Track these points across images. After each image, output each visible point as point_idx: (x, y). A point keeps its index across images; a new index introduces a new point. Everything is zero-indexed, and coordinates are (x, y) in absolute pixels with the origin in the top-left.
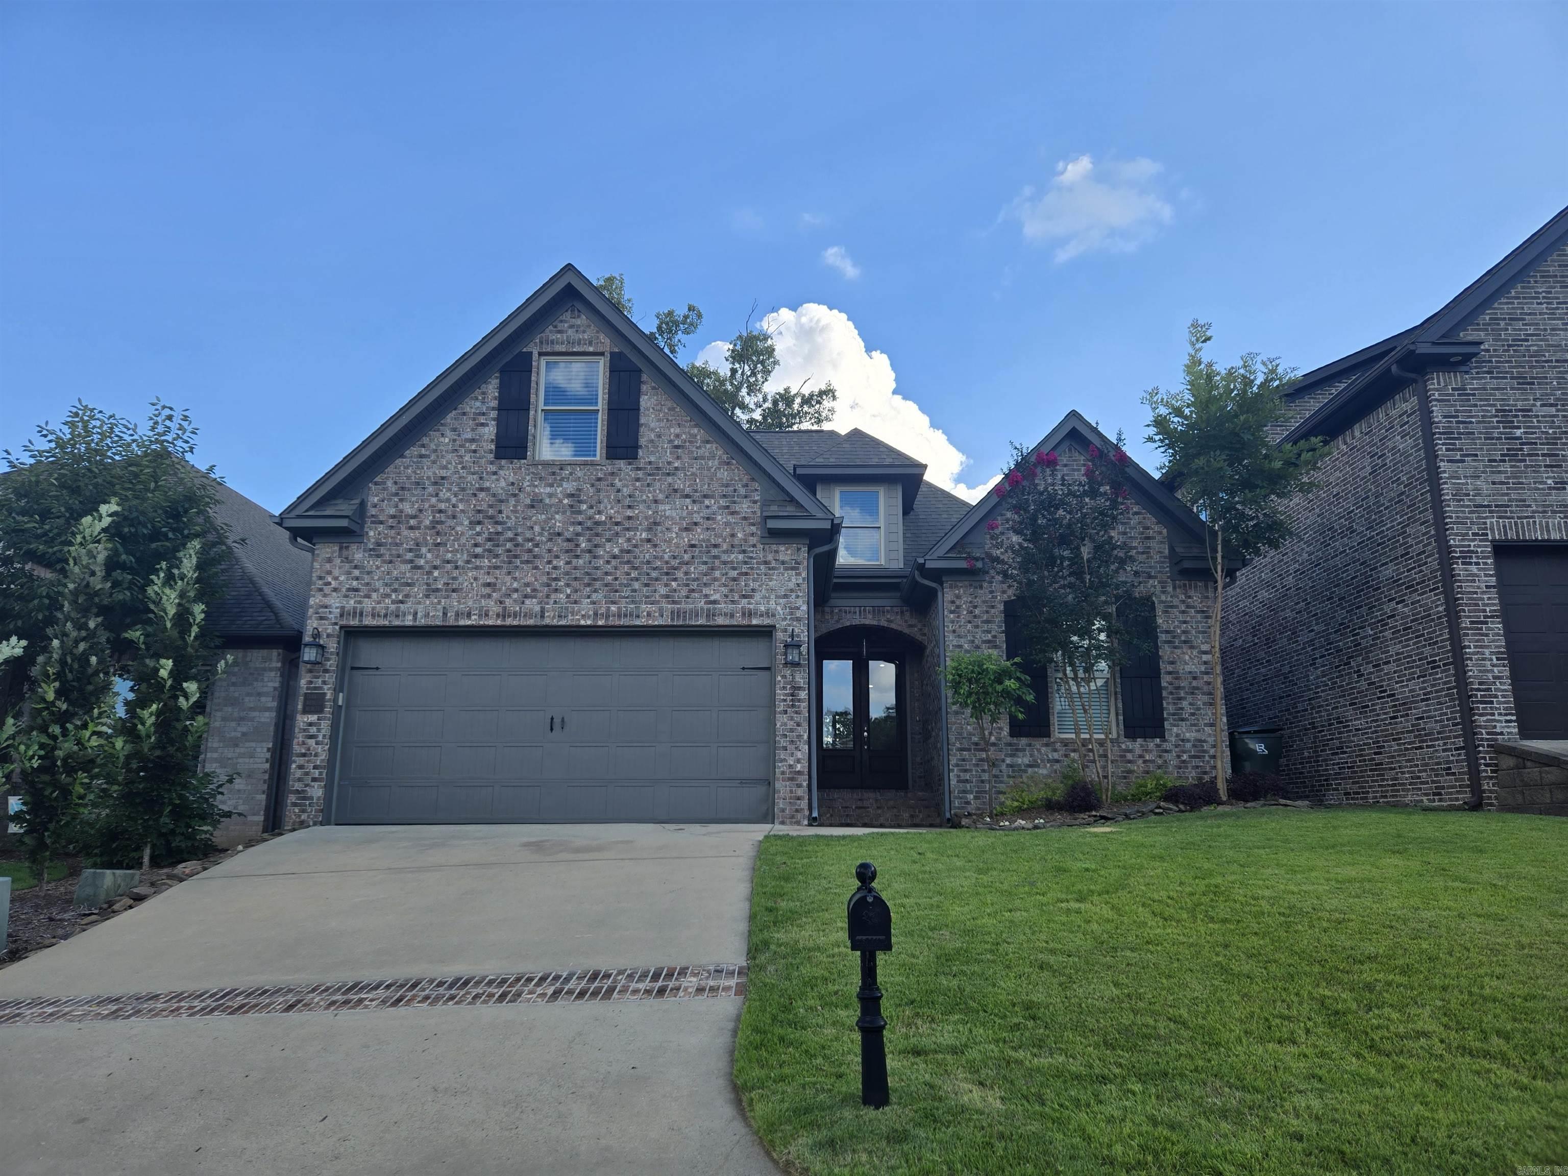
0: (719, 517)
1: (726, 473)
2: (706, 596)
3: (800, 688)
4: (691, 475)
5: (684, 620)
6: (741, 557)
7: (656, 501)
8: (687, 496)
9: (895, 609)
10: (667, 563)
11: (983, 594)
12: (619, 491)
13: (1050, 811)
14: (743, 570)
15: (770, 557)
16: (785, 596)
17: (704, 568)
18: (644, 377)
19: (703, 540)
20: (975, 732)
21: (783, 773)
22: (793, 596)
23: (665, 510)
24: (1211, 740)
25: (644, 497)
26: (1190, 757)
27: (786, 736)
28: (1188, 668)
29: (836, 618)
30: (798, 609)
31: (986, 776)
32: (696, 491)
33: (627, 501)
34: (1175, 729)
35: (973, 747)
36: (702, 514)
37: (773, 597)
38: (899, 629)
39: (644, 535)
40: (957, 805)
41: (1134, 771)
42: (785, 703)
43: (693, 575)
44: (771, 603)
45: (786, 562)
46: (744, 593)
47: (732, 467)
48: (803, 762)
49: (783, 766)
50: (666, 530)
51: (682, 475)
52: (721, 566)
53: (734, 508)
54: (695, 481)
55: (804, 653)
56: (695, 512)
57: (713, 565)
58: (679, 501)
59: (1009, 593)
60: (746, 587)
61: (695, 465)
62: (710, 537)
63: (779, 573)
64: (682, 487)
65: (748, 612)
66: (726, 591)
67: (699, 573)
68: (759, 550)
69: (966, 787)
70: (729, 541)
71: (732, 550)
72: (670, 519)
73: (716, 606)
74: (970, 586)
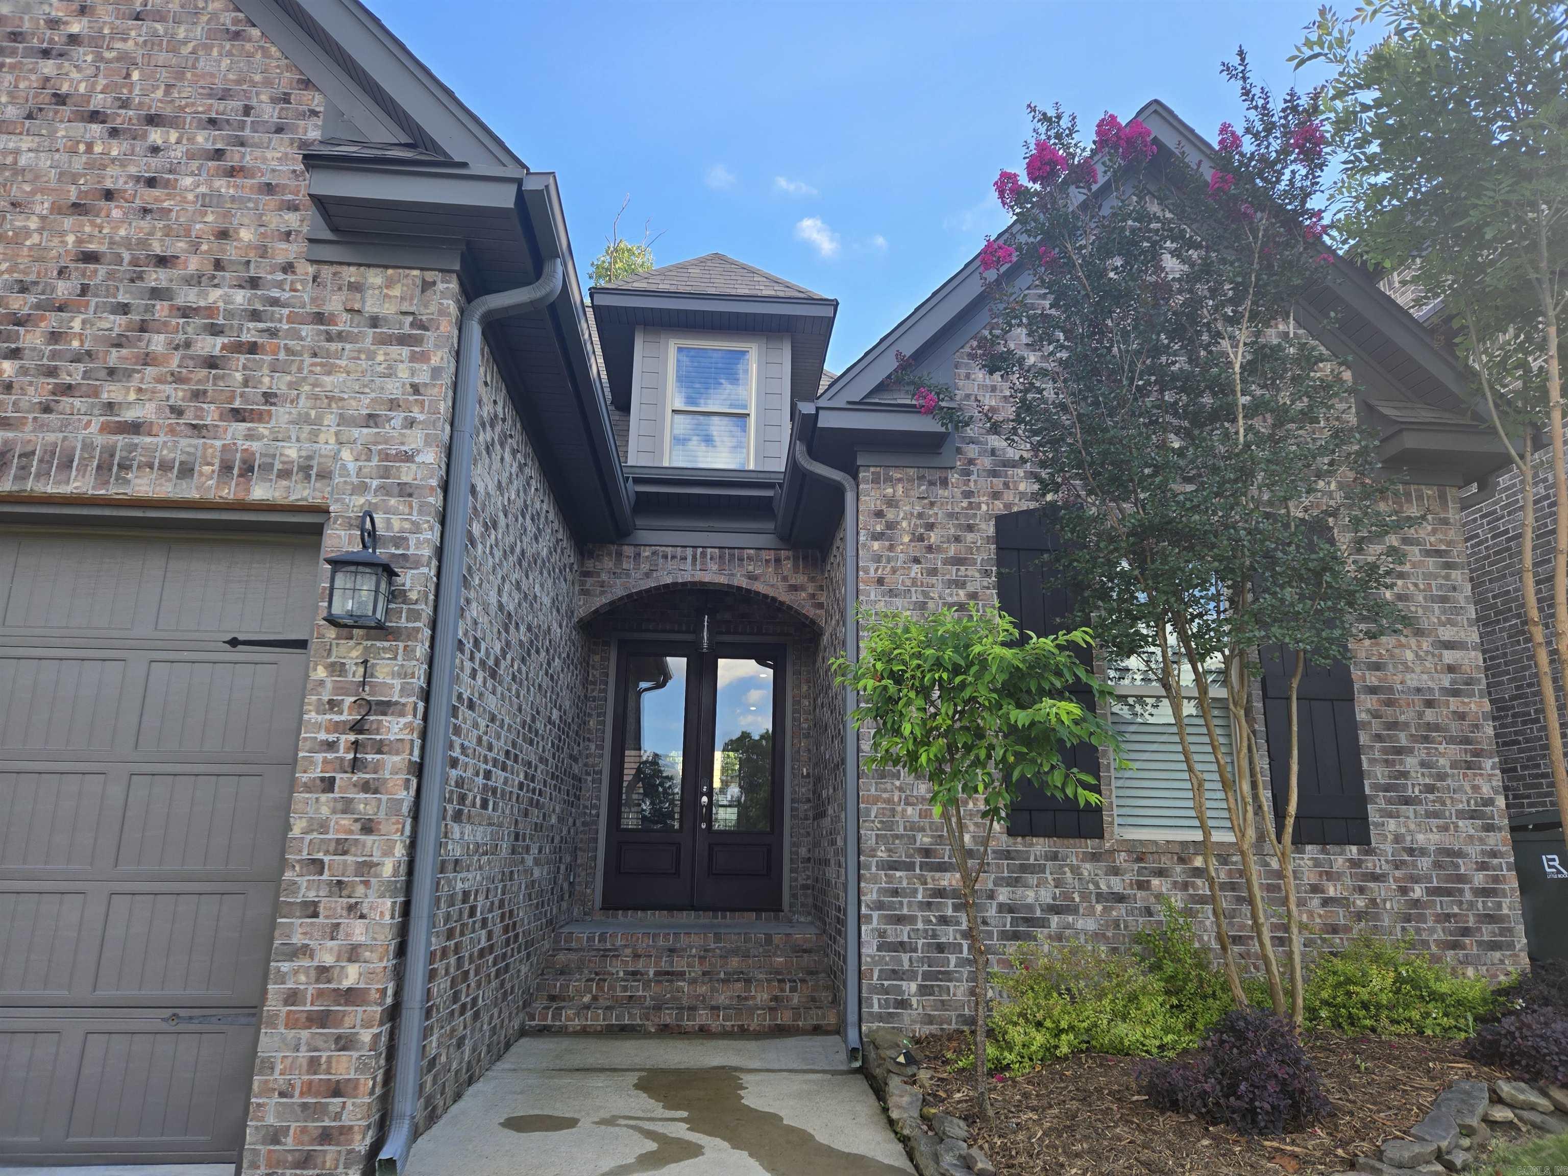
0: (188, 181)
1: (226, 62)
2: (110, 407)
3: (385, 707)
4: (118, 59)
5: (21, 478)
6: (240, 297)
8: (95, 116)
9: (765, 555)
11: (950, 497)
13: (1174, 1119)
14: (246, 337)
15: (334, 304)
16: (372, 420)
17: (117, 323)
19: (127, 243)
20: (926, 822)
21: (292, 997)
22: (397, 422)
23: (17, 152)
24: (1473, 851)
26: (1431, 892)
27: (318, 866)
28: (1412, 681)
30: (408, 458)
31: (948, 935)
32: (125, 104)
34: (1392, 824)
35: (918, 860)
36: (133, 170)
37: (330, 419)
38: (771, 593)
40: (876, 1008)
42: (330, 756)
43: (76, 344)
44: (322, 438)
45: (385, 319)
46: (237, 404)
47: (249, 46)
48: (375, 957)
49: (296, 972)
50: (9, 208)
51: (89, 58)
52: (174, 321)
53: (237, 157)
54: (128, 76)
55: (413, 596)
56: (113, 161)
57: (147, 317)
58: (66, 129)
59: (1009, 496)
60: (246, 386)
61: (133, 33)
62: (151, 234)
63: (359, 352)
64: (82, 88)
65: (244, 461)
66: (180, 394)
67: (96, 339)
68: (302, 281)
69: (900, 962)
70: (210, 250)
71: (214, 277)
72: (29, 176)
73: (136, 439)
74: (919, 478)
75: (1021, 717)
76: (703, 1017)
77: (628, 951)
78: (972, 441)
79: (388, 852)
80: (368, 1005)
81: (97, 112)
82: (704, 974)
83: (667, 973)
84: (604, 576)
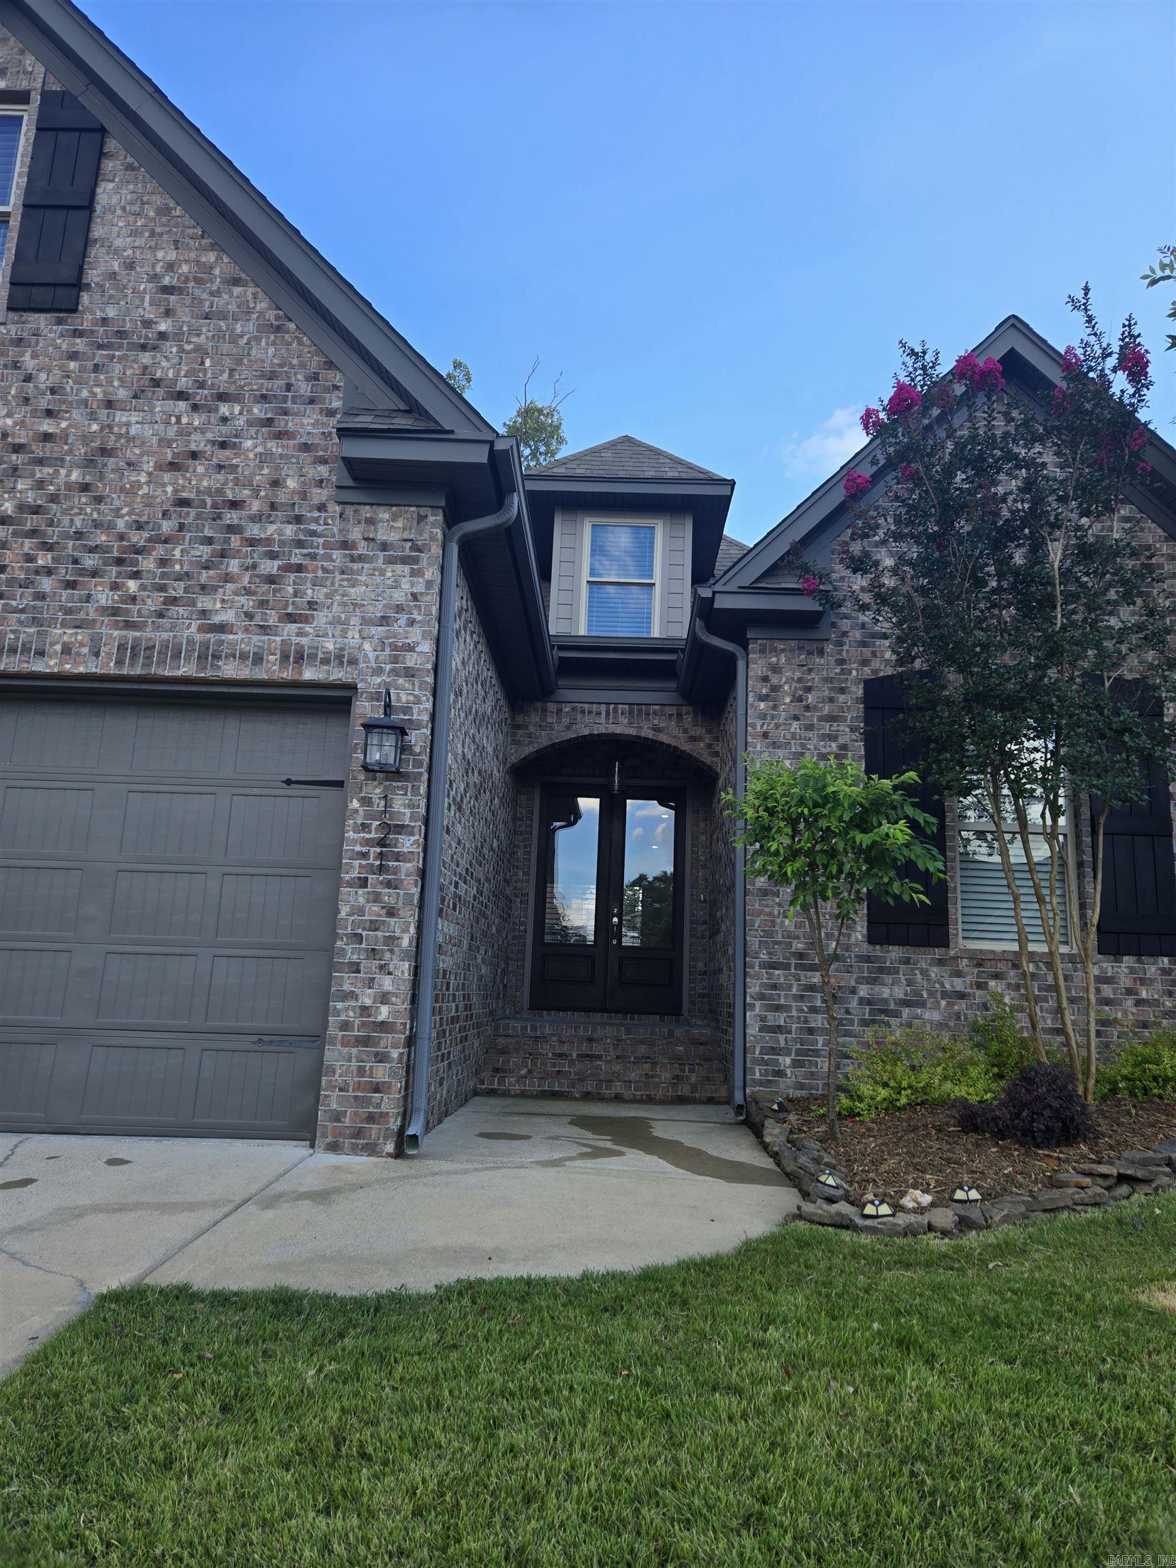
0: (249, 443)
1: (271, 350)
2: (204, 613)
3: (400, 829)
4: (195, 350)
5: (147, 665)
6: (289, 531)
7: (110, 404)
8: (181, 396)
9: (668, 710)
10: (121, 537)
11: (825, 664)
12: (28, 378)
13: (974, 1137)
14: (294, 560)
15: (356, 534)
16: (384, 620)
17: (204, 551)
18: (112, 145)
19: (208, 491)
20: (800, 932)
21: (345, 1026)
22: (402, 622)
23: (128, 424)
25: (85, 394)
27: (359, 938)
29: (566, 721)
30: (410, 648)
31: (818, 1021)
32: (202, 385)
33: (44, 402)
35: (793, 961)
36: (209, 436)
37: (355, 621)
38: (673, 743)
39: (75, 476)
40: (757, 1076)
41: (1116, 1020)
42: (364, 862)
43: (177, 567)
44: (350, 634)
45: (392, 544)
46: (290, 610)
47: (287, 337)
48: (399, 1001)
49: (347, 1009)
50: (126, 467)
51: (174, 350)
52: (244, 549)
53: (282, 423)
54: (203, 363)
55: (417, 749)
56: (196, 429)
57: (226, 547)
58: (161, 406)
59: (876, 664)
60: (296, 596)
61: (204, 329)
62: (225, 484)
63: (374, 569)
64: (171, 375)
65: (297, 652)
66: (251, 603)
67: (191, 563)
68: (332, 518)
69: (777, 1041)
70: (267, 495)
71: (270, 516)
72: (138, 442)
73: (223, 637)
74: (799, 648)
75: (864, 839)
76: (618, 1087)
77: (554, 1039)
78: (846, 617)
79: (406, 930)
80: (396, 1033)
81: (182, 392)
82: (618, 1057)
83: (587, 1056)
84: (532, 729)
